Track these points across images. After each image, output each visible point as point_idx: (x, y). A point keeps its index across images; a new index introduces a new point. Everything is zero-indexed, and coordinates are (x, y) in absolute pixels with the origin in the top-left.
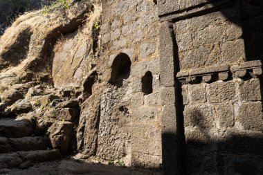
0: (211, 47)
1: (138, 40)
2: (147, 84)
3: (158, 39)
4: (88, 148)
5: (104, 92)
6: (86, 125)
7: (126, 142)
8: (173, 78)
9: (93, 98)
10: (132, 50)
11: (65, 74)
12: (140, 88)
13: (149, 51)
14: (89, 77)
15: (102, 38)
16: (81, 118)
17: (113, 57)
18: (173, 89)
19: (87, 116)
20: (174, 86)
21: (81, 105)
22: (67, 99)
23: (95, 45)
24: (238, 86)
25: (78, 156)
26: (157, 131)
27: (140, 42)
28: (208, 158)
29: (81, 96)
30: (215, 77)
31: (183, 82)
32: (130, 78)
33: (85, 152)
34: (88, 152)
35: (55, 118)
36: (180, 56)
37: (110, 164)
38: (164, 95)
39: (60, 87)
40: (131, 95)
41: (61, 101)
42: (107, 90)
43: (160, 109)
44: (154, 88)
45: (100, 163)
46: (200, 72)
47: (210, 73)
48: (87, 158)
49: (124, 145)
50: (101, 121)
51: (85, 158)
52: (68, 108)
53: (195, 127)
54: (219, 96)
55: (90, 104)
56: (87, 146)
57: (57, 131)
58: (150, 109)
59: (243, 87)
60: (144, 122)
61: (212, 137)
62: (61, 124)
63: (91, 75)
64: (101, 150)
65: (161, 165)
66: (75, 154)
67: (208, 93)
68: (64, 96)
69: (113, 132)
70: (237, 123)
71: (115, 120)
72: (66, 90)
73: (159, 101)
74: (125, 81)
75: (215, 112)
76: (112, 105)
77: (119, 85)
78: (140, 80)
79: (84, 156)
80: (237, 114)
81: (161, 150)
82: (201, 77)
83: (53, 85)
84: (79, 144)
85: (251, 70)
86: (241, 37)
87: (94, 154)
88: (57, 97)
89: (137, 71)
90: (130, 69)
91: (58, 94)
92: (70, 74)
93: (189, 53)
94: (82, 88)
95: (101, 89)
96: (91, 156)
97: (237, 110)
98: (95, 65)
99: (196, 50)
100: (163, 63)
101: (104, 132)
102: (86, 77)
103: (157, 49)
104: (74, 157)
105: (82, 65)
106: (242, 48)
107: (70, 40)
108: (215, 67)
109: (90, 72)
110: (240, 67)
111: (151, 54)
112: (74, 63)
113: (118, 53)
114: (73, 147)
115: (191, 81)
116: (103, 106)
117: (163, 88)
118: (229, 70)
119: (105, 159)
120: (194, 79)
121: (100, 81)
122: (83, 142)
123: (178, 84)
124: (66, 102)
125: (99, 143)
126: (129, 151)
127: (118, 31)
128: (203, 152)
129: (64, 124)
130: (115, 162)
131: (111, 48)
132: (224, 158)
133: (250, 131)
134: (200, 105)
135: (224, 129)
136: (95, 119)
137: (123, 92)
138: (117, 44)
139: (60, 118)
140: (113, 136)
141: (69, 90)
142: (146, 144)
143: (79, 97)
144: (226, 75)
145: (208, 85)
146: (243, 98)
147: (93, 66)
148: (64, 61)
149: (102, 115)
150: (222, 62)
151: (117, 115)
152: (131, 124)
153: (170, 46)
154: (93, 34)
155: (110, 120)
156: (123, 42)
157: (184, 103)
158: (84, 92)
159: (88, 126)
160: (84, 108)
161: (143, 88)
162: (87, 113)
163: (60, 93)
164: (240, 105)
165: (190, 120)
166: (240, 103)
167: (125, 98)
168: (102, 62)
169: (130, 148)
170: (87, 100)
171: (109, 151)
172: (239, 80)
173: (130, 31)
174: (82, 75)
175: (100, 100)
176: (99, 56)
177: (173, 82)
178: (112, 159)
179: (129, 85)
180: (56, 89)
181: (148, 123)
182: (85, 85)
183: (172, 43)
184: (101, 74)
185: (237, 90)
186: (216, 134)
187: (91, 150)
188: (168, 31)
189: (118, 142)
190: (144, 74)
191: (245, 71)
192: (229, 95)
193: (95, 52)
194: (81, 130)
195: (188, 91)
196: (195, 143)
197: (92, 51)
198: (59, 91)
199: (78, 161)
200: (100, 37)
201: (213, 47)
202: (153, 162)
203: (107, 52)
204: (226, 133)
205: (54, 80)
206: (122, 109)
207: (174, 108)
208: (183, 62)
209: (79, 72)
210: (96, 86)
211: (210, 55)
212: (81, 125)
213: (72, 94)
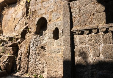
0: (89, 16)
1: (51, 10)
2: (56, 34)
3: (62, 10)
4: (23, 69)
5: (32, 38)
6: (22, 56)
7: (45, 66)
8: (69, 32)
9: (26, 41)
10: (48, 16)
11: (9, 27)
12: (52, 36)
13: (57, 16)
14: (24, 30)
15: (32, 8)
16: (19, 53)
17: (37, 19)
18: (69, 38)
19: (22, 51)
20: (70, 36)
21: (19, 46)
22: (11, 42)
23: (27, 12)
24: (102, 36)
25: (17, 74)
26: (61, 59)
27: (52, 12)
28: (86, 73)
29: (19, 40)
30: (91, 31)
31: (74, 33)
32: (47, 31)
33: (21, 71)
34: (23, 71)
35: (3, 52)
36: (73, 20)
37: (35, 77)
38: (65, 40)
39: (7, 35)
40: (47, 40)
41: (8, 43)
42: (34, 37)
43: (62, 48)
44: (59, 37)
45: (30, 77)
46: (83, 29)
47: (88, 29)
48: (23, 74)
49: (43, 67)
50: (31, 54)
51: (21, 75)
52: (11, 47)
53: (80, 57)
54: (92, 41)
55: (24, 45)
56: (23, 68)
57: (5, 60)
58: (57, 48)
59: (104, 37)
60: (54, 54)
61: (88, 62)
62: (7, 56)
63: (25, 28)
64: (31, 70)
65: (63, 77)
66: (15, 73)
67: (87, 40)
68: (9, 40)
69: (37, 60)
70: (101, 55)
71: (38, 54)
72: (10, 37)
73: (62, 43)
74: (44, 33)
75: (90, 49)
76: (37, 45)
77: (41, 34)
78: (52, 32)
79: (21, 73)
80: (101, 50)
81: (63, 69)
82: (84, 31)
83: (2, 33)
84: (18, 67)
85: (108, 28)
86: (104, 11)
87: (27, 72)
88: (5, 41)
89: (51, 27)
90: (46, 26)
91: (5, 39)
92: (13, 28)
93: (78, 19)
94: (20, 36)
95: (30, 37)
96: (25, 73)
97: (101, 48)
98: (27, 23)
99: (81, 17)
100: (64, 24)
101: (32, 60)
102: (22, 30)
103: (61, 16)
104: (15, 75)
105: (19, 23)
106: (104, 17)
107: (13, 8)
108: (91, 26)
109: (25, 27)
110: (103, 27)
111: (58, 18)
112: (15, 21)
113: (40, 17)
114: (14, 69)
115: (79, 33)
116: (31, 46)
117: (64, 36)
118: (98, 28)
119: (33, 75)
120: (80, 32)
121: (30, 32)
122: (20, 66)
123: (72, 35)
124: (10, 44)
125: (29, 66)
126: (46, 70)
127: (40, 5)
128: (84, 70)
129: (9, 56)
130: (38, 76)
131: (36, 14)
132: (94, 73)
133: (107, 59)
134: (83, 46)
135: (94, 58)
136: (27, 53)
137: (43, 39)
138: (40, 12)
139: (7, 53)
140: (37, 62)
141: (12, 37)
142: (55, 66)
143: (18, 41)
144: (96, 31)
145: (87, 35)
146: (104, 42)
147: (26, 24)
148: (9, 20)
149: (31, 51)
150: (95, 24)
151: (39, 51)
152: (47, 55)
153: (68, 14)
154: (26, 5)
155: (35, 54)
156: (43, 11)
157: (75, 45)
158: (21, 38)
159: (23, 57)
160: (21, 47)
161: (53, 36)
162: (22, 50)
163: (7, 38)
164: (103, 46)
165: (78, 53)
166: (102, 45)
167: (44, 42)
168: (31, 21)
169: (46, 68)
170: (22, 43)
171: (35, 71)
172: (103, 33)
173: (47, 5)
174: (20, 29)
175: (30, 43)
176: (29, 18)
177: (69, 34)
178: (37, 75)
179: (46, 34)
180: (4, 36)
181: (56, 55)
182: (21, 34)
183: (69, 13)
184: (31, 28)
185: (101, 38)
186: (91, 61)
187: (25, 70)
188: (67, 6)
189: (40, 65)
190: (54, 29)
191: (105, 29)
192: (97, 41)
193: (27, 16)
194: (19, 59)
195: (77, 38)
196: (80, 65)
197: (25, 15)
198: (6, 37)
199: (17, 76)
200: (30, 7)
201: (90, 16)
202: (59, 76)
203: (34, 16)
204: (95, 60)
205: (3, 31)
206: (42, 47)
207: (70, 47)
208: (75, 23)
209: (18, 27)
210: (28, 35)
211: (89, 20)
212: (19, 56)
213: (13, 39)
